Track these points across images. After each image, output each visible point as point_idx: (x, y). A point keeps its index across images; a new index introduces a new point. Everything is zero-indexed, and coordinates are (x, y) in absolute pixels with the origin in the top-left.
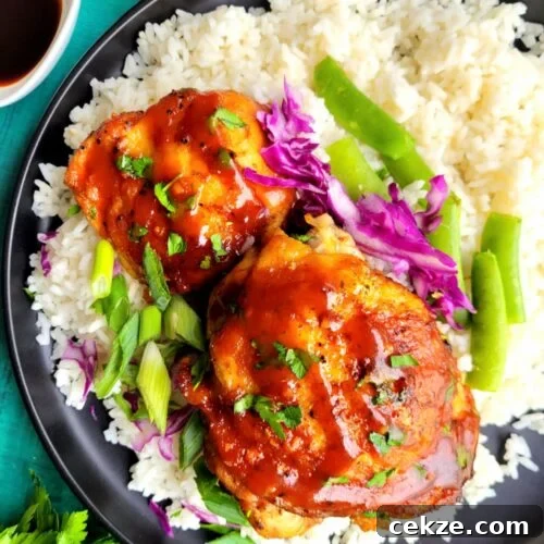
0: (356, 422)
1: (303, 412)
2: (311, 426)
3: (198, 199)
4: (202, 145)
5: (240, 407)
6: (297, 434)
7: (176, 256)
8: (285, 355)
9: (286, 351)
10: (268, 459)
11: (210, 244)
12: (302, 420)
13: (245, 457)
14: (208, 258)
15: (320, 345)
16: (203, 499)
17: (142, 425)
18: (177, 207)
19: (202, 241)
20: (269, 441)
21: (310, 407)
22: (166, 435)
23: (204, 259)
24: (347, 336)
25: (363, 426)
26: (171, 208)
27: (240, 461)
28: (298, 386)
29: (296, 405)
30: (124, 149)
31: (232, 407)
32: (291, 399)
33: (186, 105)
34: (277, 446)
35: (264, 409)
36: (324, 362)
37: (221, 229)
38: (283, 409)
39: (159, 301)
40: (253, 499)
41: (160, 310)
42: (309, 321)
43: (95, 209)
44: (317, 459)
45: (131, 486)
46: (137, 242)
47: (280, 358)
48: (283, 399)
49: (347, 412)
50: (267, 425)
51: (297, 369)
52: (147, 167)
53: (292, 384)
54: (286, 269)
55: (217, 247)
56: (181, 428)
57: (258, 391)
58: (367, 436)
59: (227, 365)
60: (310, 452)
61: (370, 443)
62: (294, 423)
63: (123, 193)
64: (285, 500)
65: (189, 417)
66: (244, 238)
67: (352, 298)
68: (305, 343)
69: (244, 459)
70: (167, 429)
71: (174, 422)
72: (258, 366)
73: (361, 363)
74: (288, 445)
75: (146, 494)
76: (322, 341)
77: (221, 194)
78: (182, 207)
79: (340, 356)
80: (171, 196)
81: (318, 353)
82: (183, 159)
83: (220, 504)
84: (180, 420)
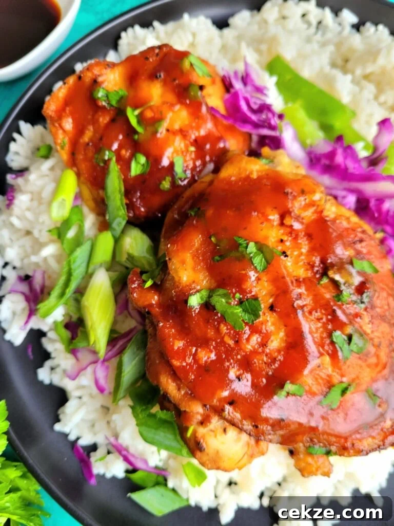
0: (319, 319)
1: (262, 306)
2: (269, 321)
3: (165, 125)
4: (175, 80)
5: (195, 301)
6: (255, 330)
7: (138, 177)
8: (247, 247)
9: (248, 244)
10: (219, 360)
11: (172, 165)
12: (261, 313)
13: (195, 355)
14: (168, 179)
15: (282, 241)
16: (137, 425)
17: (79, 355)
18: (145, 129)
19: (165, 162)
20: (223, 338)
21: (271, 300)
22: (104, 361)
23: (164, 179)
24: (309, 236)
25: (324, 325)
26: (140, 129)
27: (190, 360)
28: (258, 279)
29: (255, 298)
30: (102, 82)
31: (186, 302)
32: (251, 292)
33: (161, 55)
34: (231, 343)
35: (220, 302)
36: (286, 256)
37: (184, 153)
38: (241, 302)
39: (114, 225)
40: (197, 410)
41: (114, 236)
42: (271, 217)
43: (66, 140)
44: (274, 360)
45: (58, 427)
46: (102, 164)
47: (241, 249)
48: (243, 292)
49: (309, 307)
50: (223, 319)
51: (258, 261)
52: (122, 98)
53: (252, 275)
54: (248, 178)
55: (178, 169)
56: (121, 352)
57: (214, 285)
58: (330, 335)
59: (183, 262)
60: (268, 351)
61: (333, 343)
62: (253, 318)
63: (94, 122)
64: (235, 409)
65: (130, 340)
66: (204, 164)
67: (312, 204)
68: (266, 238)
69: (193, 358)
70: (106, 354)
71: (114, 346)
72: (217, 258)
73: (323, 261)
74: (244, 341)
75: (72, 437)
76: (285, 238)
77: (187, 122)
78: (150, 129)
79: (301, 254)
80: (141, 119)
81: (280, 248)
82: (155, 92)
83: (156, 429)
84: (121, 343)
